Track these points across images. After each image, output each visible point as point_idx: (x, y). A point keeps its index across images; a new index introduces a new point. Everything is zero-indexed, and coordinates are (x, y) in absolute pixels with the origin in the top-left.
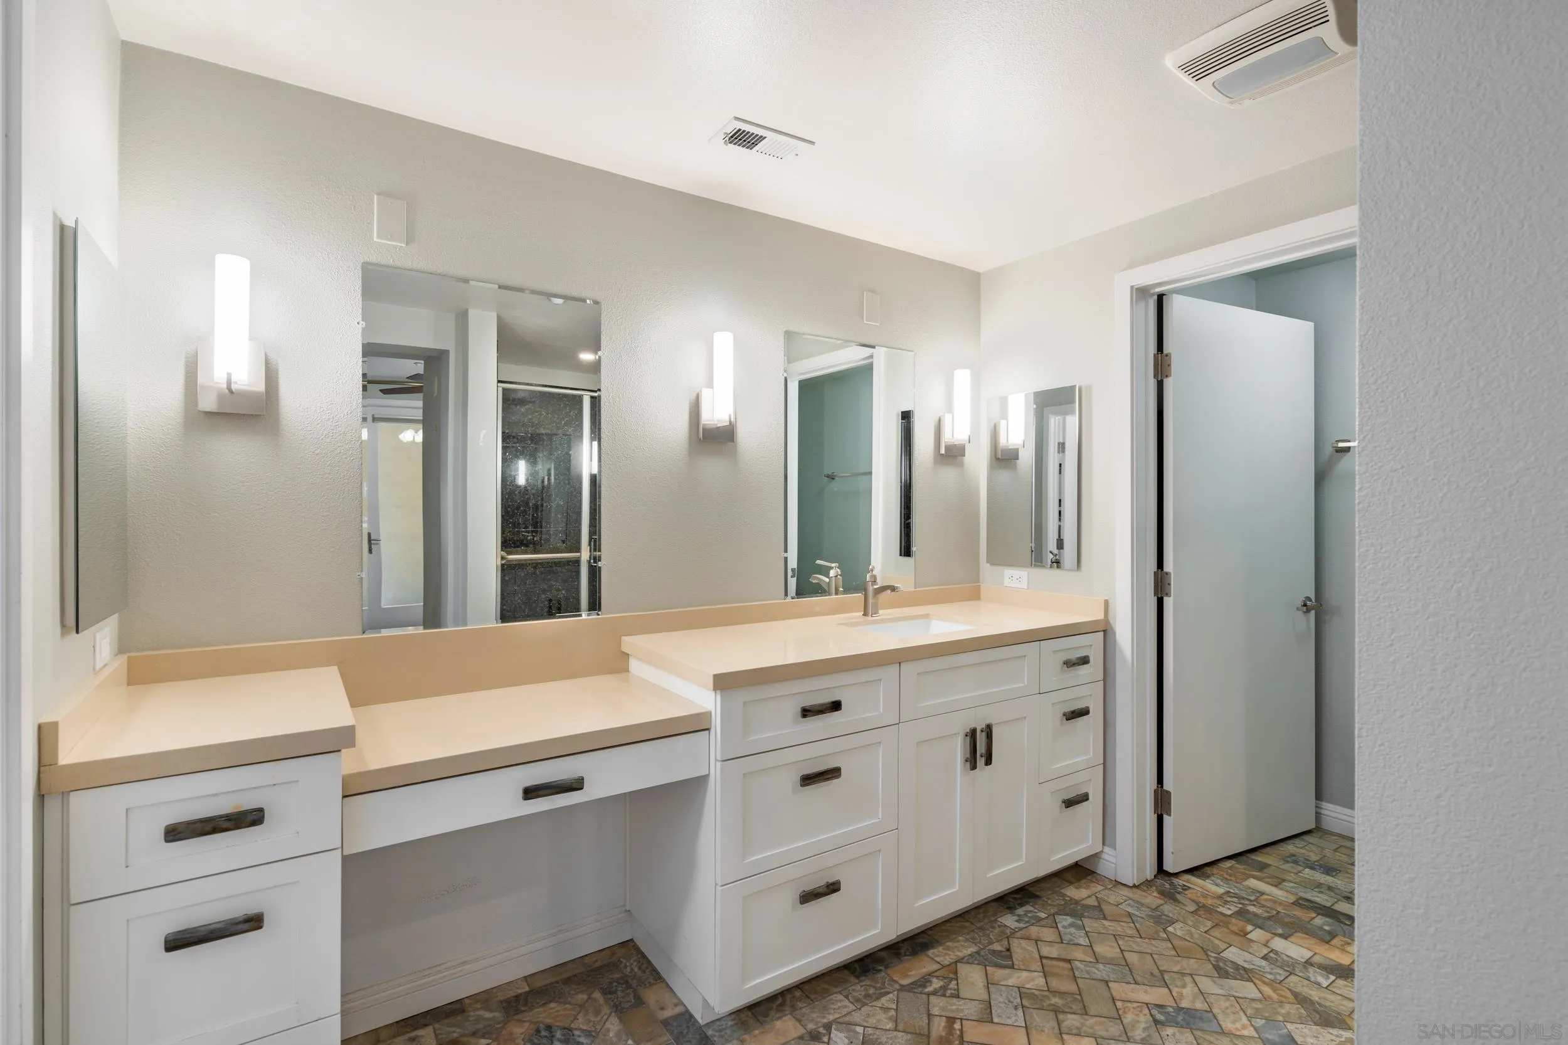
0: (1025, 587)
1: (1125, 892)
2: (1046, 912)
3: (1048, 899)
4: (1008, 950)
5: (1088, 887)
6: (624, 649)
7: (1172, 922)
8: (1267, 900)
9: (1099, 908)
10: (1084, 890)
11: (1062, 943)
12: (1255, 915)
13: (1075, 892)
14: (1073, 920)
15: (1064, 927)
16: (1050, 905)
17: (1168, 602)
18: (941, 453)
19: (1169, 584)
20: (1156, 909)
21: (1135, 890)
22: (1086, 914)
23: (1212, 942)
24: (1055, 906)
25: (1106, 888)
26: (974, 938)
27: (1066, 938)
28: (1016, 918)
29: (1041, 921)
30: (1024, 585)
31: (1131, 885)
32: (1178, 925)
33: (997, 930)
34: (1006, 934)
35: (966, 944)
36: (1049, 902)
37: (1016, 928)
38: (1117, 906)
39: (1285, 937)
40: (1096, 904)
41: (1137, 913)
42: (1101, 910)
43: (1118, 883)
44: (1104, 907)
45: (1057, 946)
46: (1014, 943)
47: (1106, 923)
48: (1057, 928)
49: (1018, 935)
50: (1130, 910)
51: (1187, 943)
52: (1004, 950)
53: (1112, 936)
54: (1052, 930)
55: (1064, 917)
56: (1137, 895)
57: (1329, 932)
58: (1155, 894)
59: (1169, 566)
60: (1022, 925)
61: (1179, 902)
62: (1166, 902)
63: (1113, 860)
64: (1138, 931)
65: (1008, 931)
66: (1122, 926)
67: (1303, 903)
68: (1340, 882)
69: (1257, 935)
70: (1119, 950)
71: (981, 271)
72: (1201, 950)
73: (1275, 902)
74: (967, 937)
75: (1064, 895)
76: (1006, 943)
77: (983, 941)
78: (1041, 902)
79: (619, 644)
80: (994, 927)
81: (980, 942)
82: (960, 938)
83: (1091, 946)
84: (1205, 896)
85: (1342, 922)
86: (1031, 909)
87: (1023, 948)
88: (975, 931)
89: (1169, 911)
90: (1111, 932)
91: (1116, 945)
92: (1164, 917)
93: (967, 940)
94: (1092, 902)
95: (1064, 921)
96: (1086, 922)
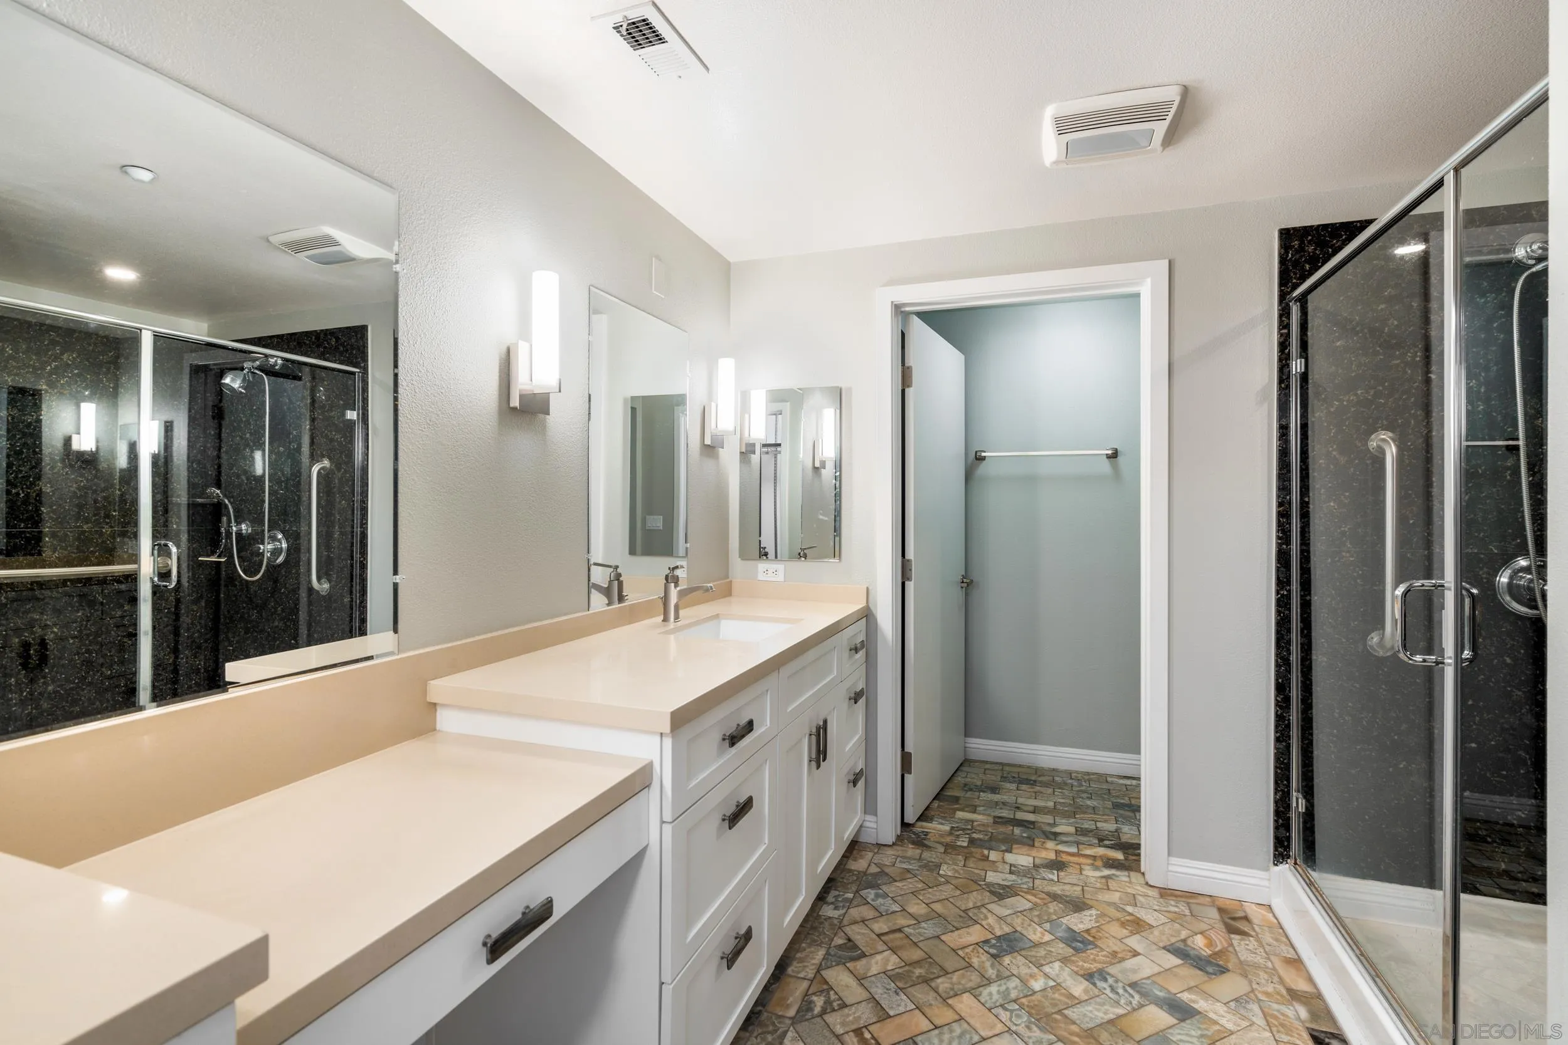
0: (782, 580)
1: (890, 852)
2: (850, 891)
3: (843, 878)
4: (849, 940)
5: (862, 857)
6: (431, 698)
7: (939, 866)
8: (979, 825)
9: (883, 873)
10: (861, 861)
11: (883, 915)
12: (980, 840)
13: (859, 865)
14: (875, 891)
15: (873, 900)
16: (848, 884)
17: (910, 586)
18: (706, 443)
19: (911, 570)
20: (920, 859)
21: (895, 847)
22: (879, 882)
23: (973, 872)
24: (852, 883)
25: (875, 853)
26: (815, 941)
27: (882, 909)
28: (832, 906)
29: (853, 902)
30: (780, 577)
31: (891, 843)
32: (944, 867)
33: (827, 924)
34: (836, 925)
35: (812, 949)
36: (845, 881)
37: (839, 916)
38: (894, 865)
39: (1009, 851)
40: (879, 870)
41: (911, 867)
42: (887, 874)
43: (880, 846)
44: (887, 870)
45: (881, 919)
46: (847, 930)
47: (897, 884)
48: (869, 903)
49: (845, 922)
50: (905, 866)
51: (961, 880)
52: (846, 941)
53: (911, 895)
54: (865, 907)
55: (866, 891)
56: (898, 851)
57: (1029, 838)
58: (911, 846)
59: (910, 555)
60: (842, 912)
61: (930, 847)
62: (923, 851)
63: (874, 825)
64: (924, 883)
65: (836, 922)
66: (911, 883)
67: (999, 821)
68: (1005, 797)
69: (994, 856)
70: (924, 905)
71: (731, 261)
72: (972, 882)
73: (983, 825)
74: (808, 941)
75: (850, 871)
76: (843, 934)
77: (824, 940)
78: (839, 884)
79: (425, 692)
80: (822, 923)
81: (822, 942)
82: (804, 945)
83: (904, 910)
84: (941, 836)
85: (1028, 828)
86: (837, 893)
87: (859, 933)
88: (810, 932)
89: (931, 857)
90: (908, 892)
91: (920, 901)
92: (930, 864)
93: (810, 945)
94: (874, 869)
95: (870, 894)
96: (884, 888)
